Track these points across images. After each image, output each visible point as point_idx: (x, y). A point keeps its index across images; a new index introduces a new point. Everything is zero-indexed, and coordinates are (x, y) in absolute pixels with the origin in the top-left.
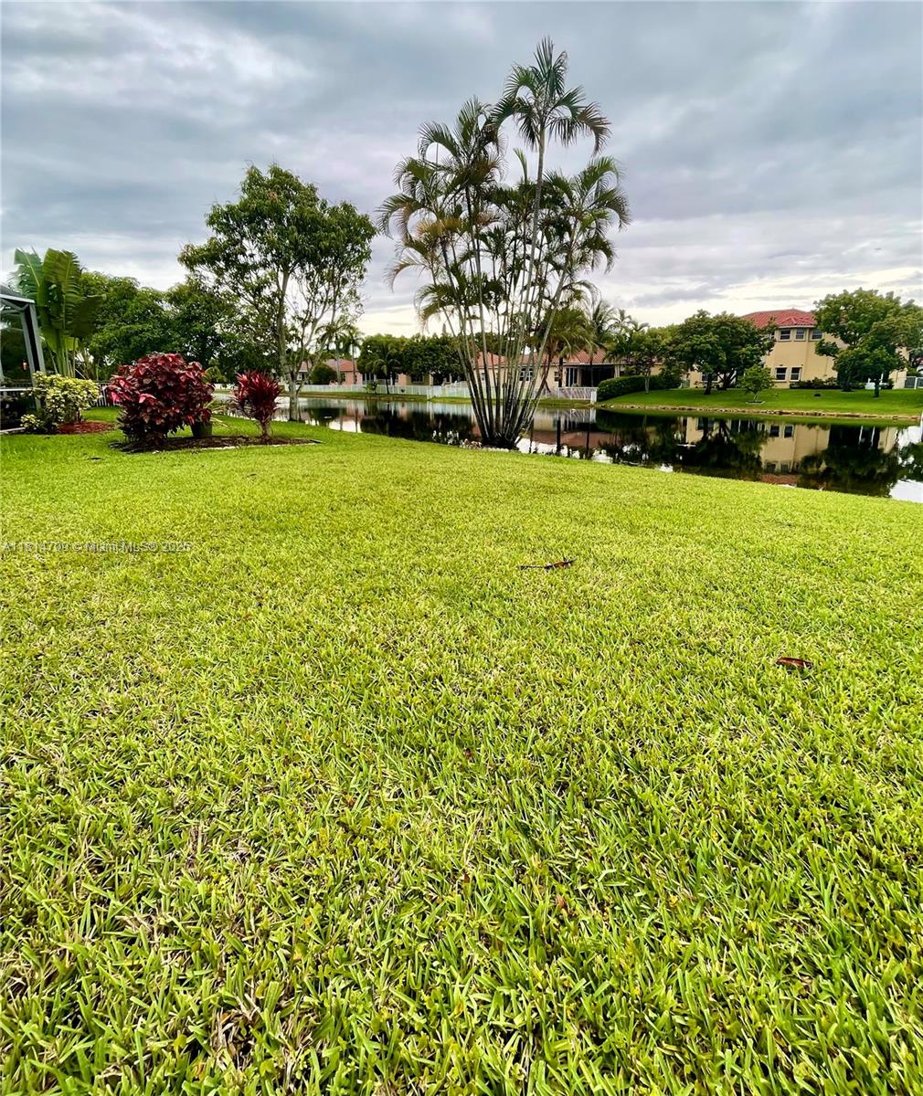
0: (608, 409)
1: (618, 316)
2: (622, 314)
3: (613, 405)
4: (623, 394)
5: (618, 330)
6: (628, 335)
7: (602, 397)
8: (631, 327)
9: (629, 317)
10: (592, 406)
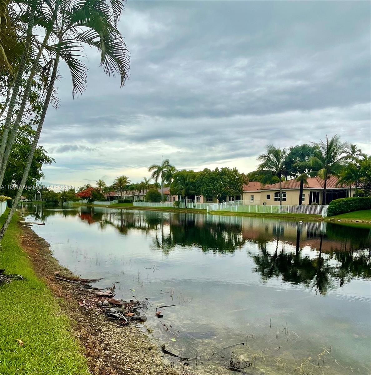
0: (336, 222)
1: (349, 150)
2: (353, 148)
3: (340, 220)
4: (352, 211)
5: (349, 160)
6: (358, 165)
7: (332, 213)
8: (361, 158)
9: (360, 150)
10: (322, 220)
